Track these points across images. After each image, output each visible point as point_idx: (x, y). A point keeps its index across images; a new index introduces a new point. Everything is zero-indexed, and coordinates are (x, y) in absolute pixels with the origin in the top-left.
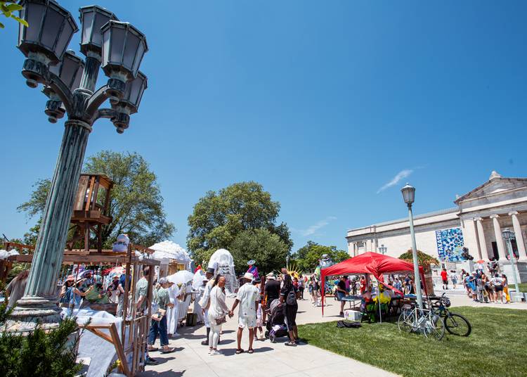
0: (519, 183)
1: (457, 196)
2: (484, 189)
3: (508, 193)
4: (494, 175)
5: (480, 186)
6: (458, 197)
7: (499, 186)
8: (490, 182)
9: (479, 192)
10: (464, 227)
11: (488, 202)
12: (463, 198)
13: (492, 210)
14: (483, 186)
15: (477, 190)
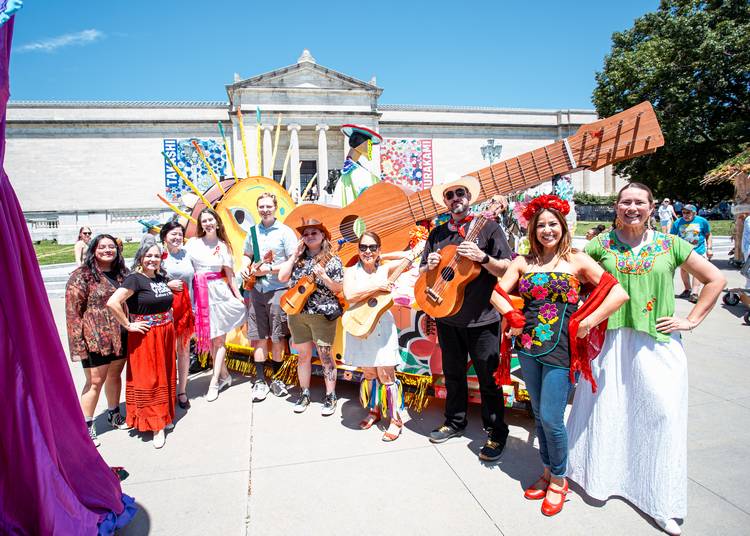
0: (338, 81)
1: (236, 75)
2: (286, 77)
3: (321, 93)
4: (306, 57)
5: (282, 69)
6: (237, 79)
7: (309, 78)
8: (298, 66)
9: (275, 80)
10: (240, 138)
11: (287, 101)
12: (247, 83)
13: (293, 116)
14: (286, 71)
15: (275, 74)
